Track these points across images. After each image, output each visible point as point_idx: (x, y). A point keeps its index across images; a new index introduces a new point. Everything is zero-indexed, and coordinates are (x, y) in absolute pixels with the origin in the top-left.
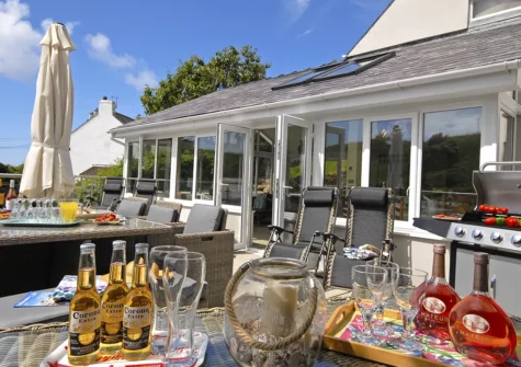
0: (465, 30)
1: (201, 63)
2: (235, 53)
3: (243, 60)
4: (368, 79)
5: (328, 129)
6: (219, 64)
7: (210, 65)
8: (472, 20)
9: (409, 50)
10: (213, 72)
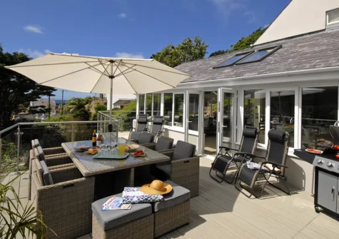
0: (324, 30)
1: (173, 47)
2: (190, 41)
3: (194, 44)
4: (268, 67)
5: (246, 93)
6: (183, 48)
7: (178, 49)
8: (328, 24)
9: (290, 43)
10: (179, 52)
